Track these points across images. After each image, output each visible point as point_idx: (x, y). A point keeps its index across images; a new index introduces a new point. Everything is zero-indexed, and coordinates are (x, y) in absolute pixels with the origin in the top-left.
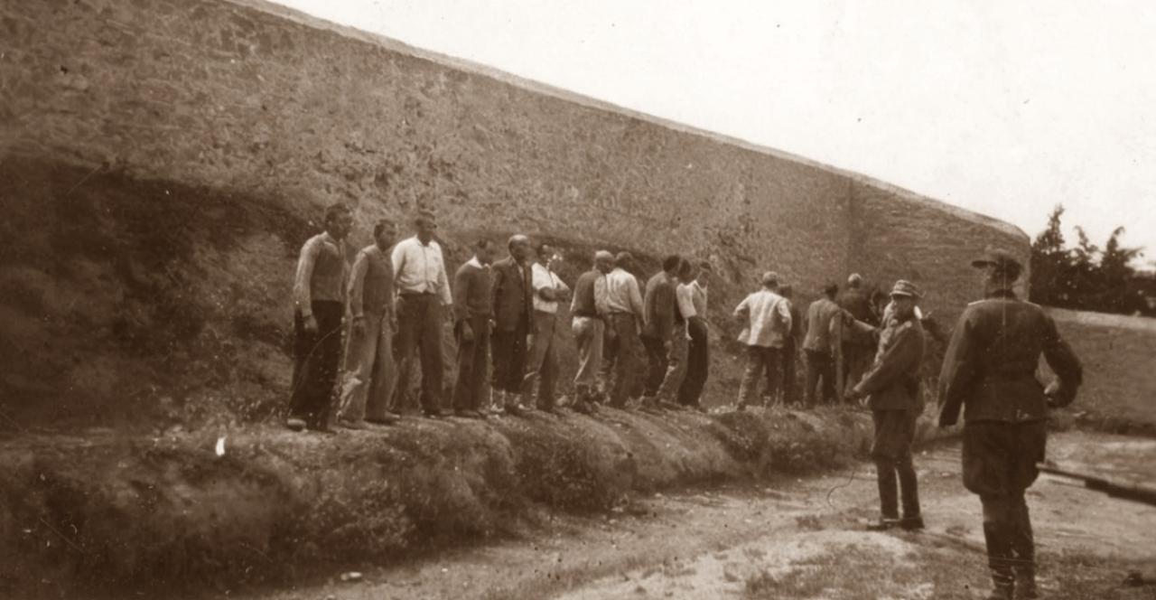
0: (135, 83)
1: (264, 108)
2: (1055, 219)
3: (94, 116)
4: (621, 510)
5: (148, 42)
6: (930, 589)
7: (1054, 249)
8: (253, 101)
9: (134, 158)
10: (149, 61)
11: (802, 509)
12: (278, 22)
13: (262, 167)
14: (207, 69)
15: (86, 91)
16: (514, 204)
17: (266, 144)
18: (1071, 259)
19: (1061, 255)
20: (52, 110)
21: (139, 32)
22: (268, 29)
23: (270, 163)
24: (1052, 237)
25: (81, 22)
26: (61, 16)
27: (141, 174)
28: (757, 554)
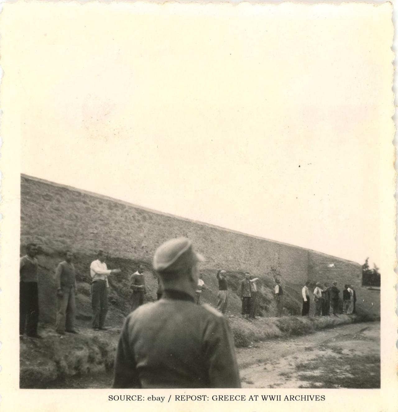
0: (110, 231)
1: (145, 237)
2: (367, 261)
3: (99, 241)
4: (251, 346)
5: (113, 220)
6: (349, 367)
7: (366, 269)
8: (142, 235)
9: (110, 252)
10: (113, 224)
11: (302, 345)
12: (148, 213)
13: (145, 253)
14: (129, 226)
15: (97, 234)
16: (214, 261)
17: (146, 247)
18: (371, 272)
19: (369, 271)
20: (87, 239)
21: (110, 217)
22: (145, 215)
23: (147, 252)
24: (366, 266)
25: (95, 215)
26: (89, 214)
27: (112, 256)
28: (296, 358)
